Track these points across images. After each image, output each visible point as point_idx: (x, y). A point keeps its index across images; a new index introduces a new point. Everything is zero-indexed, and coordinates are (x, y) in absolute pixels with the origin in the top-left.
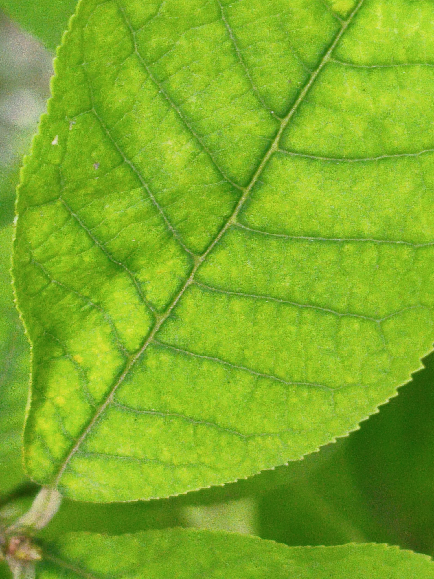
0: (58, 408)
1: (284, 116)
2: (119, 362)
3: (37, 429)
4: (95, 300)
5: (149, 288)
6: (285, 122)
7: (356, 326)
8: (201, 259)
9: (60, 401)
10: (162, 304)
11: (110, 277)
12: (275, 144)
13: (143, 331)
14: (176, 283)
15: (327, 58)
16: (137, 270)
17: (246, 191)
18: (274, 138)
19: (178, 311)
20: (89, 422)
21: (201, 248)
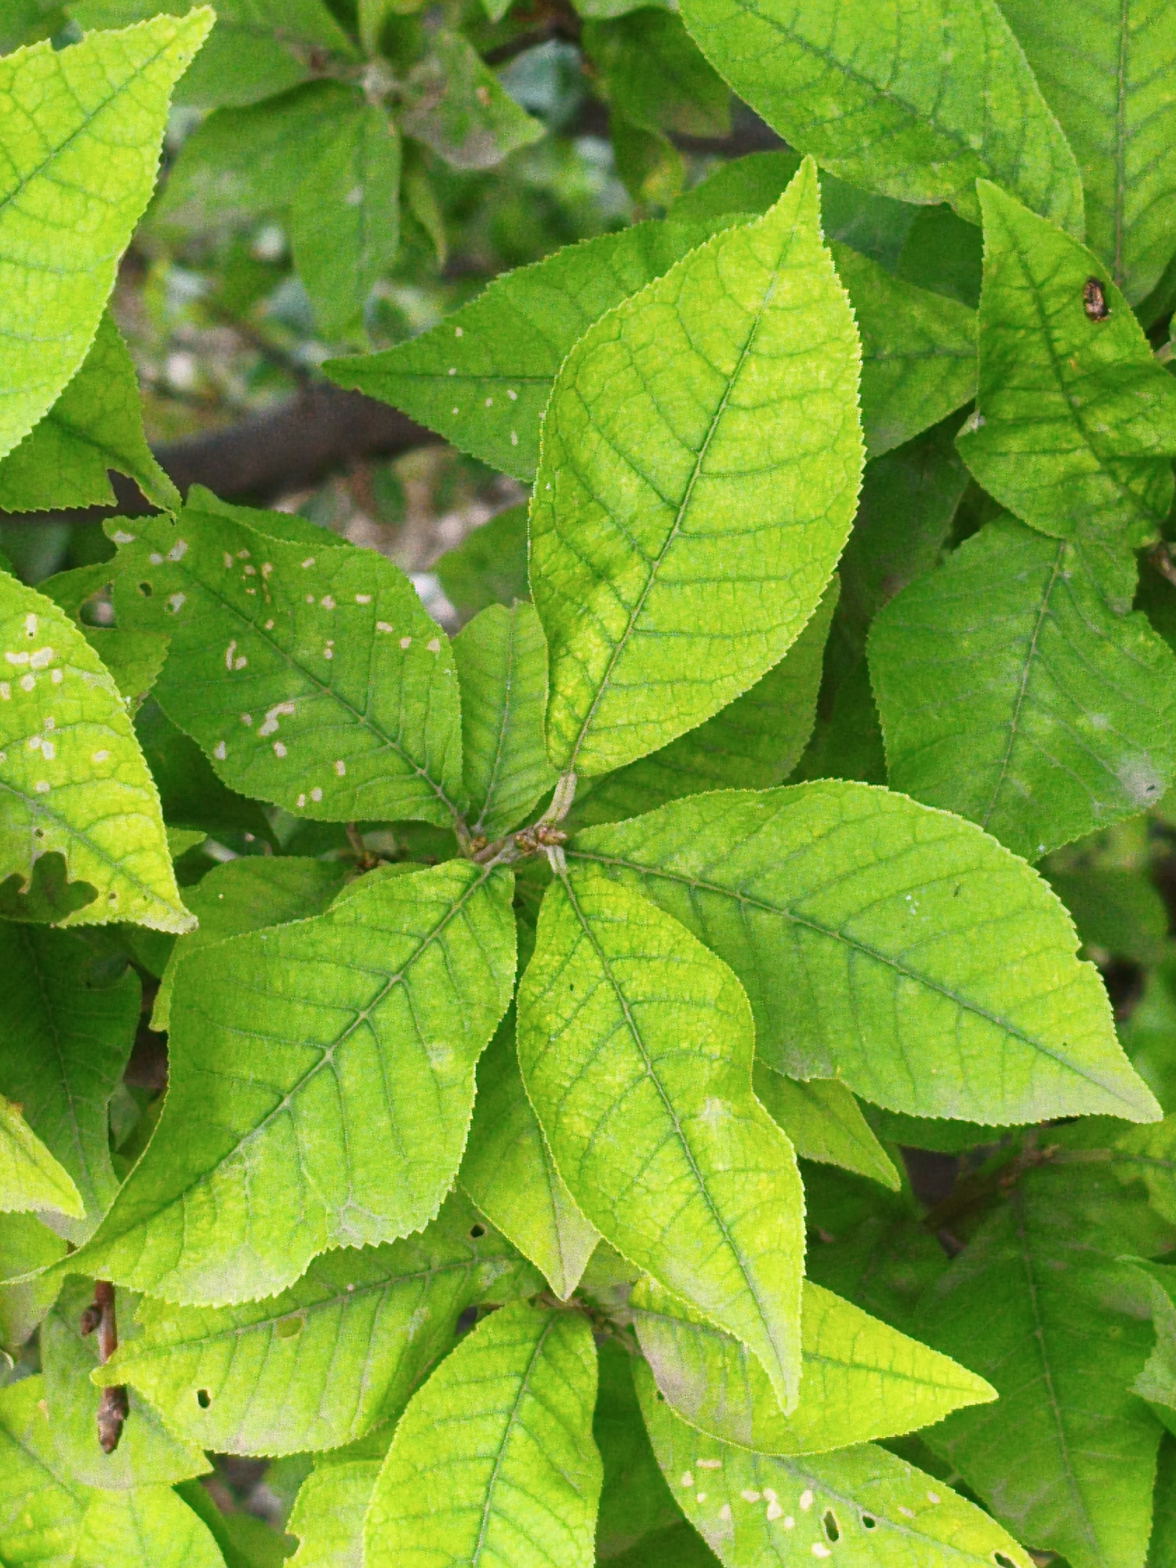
0: (567, 698)
1: (700, 450)
2: (610, 651)
3: (553, 720)
4: (585, 605)
5: (623, 590)
6: (701, 454)
7: (773, 585)
8: (657, 563)
9: (569, 692)
10: (634, 602)
11: (595, 585)
12: (697, 471)
13: (624, 624)
14: (642, 583)
15: (724, 406)
16: (613, 578)
17: (682, 508)
18: (695, 467)
19: (647, 605)
20: (592, 704)
21: (656, 555)
